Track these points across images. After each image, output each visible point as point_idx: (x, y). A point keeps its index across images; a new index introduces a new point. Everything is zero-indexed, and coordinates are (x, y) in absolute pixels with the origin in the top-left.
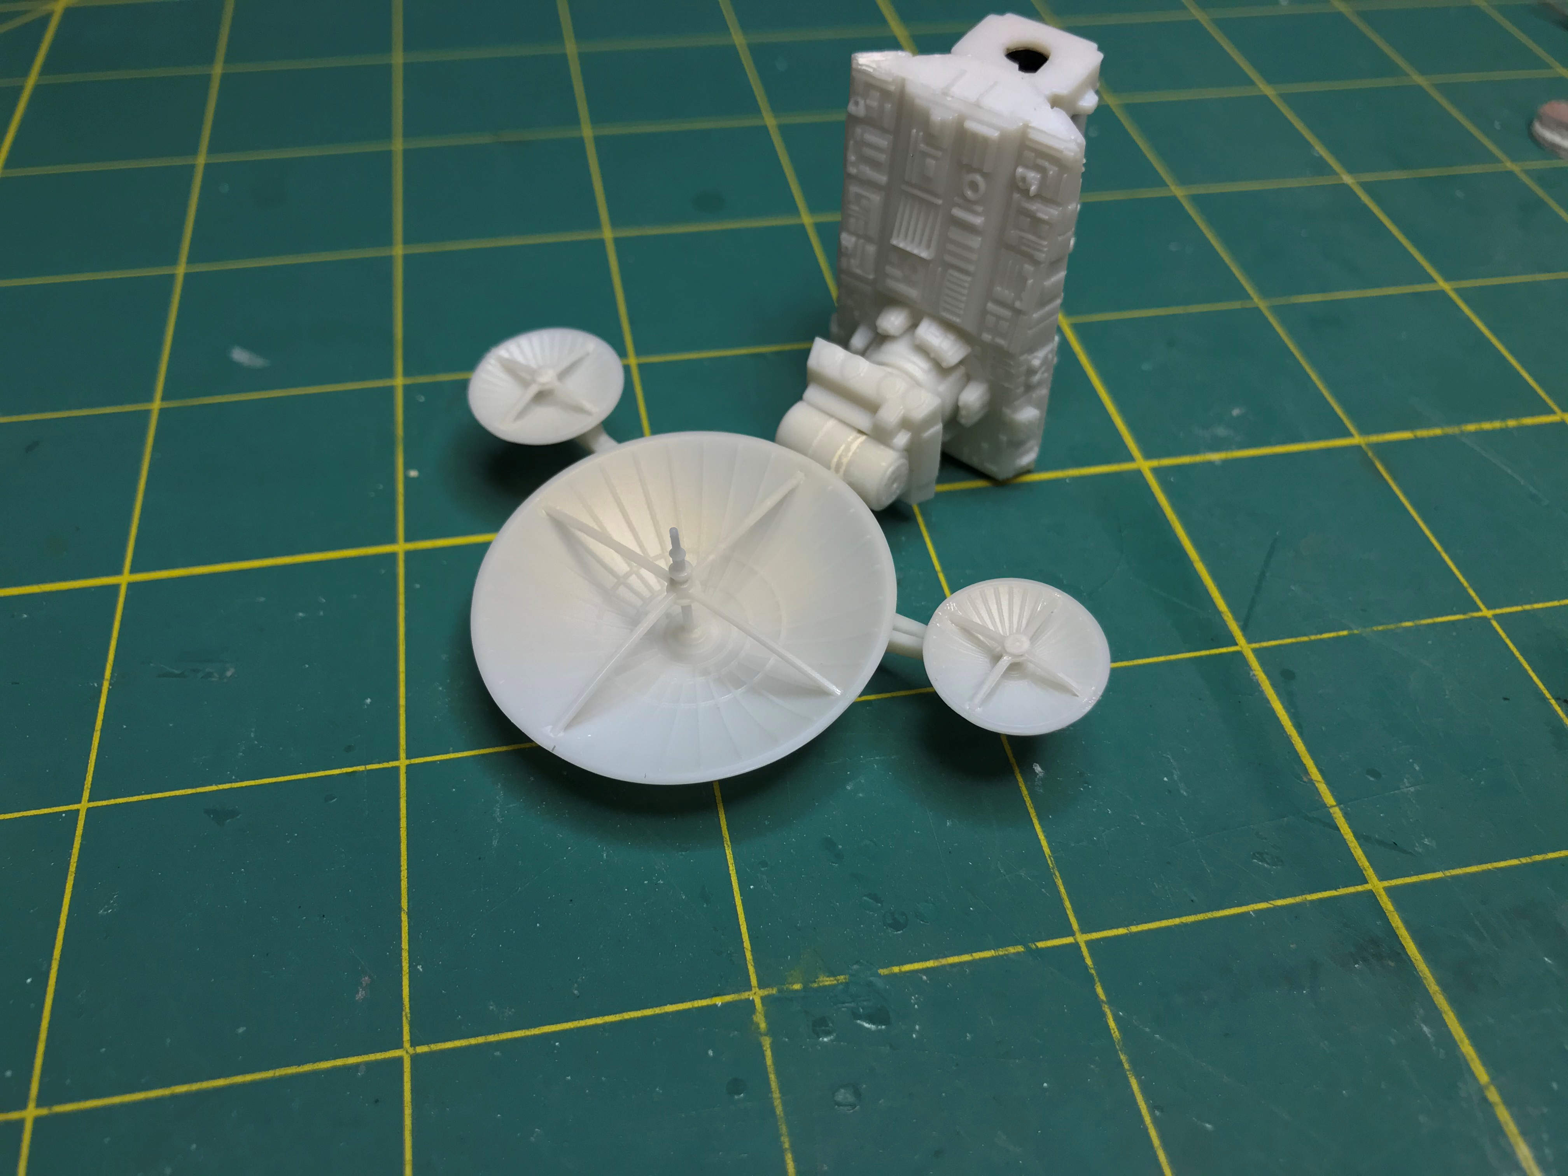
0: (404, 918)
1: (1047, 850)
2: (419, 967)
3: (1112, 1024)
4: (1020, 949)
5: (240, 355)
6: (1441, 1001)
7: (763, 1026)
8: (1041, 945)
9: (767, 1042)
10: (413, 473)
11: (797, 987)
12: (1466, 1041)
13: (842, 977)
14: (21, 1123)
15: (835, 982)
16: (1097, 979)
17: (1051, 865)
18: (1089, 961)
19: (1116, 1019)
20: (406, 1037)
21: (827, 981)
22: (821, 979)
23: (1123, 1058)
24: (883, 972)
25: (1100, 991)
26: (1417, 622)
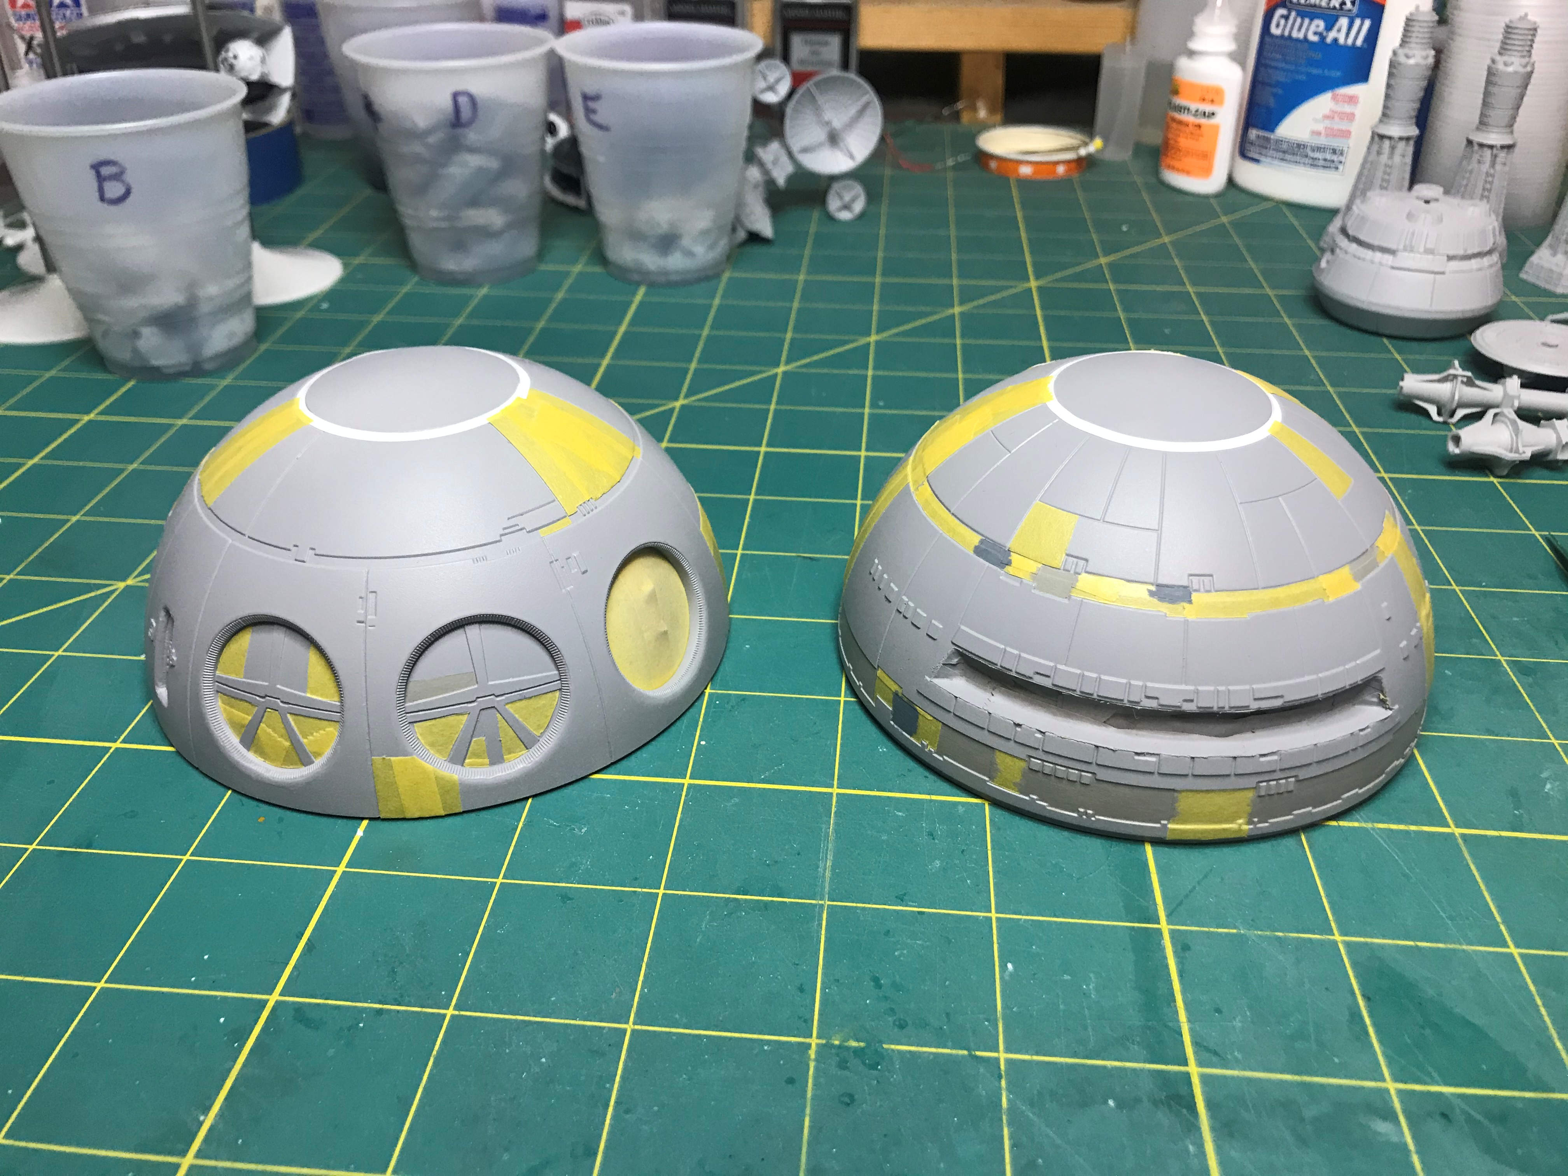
1: (1000, 1008)
2: (646, 989)
3: (1004, 1100)
4: (965, 1052)
6: (1207, 1136)
7: (813, 1056)
8: (978, 1053)
9: (812, 1065)
10: (703, 743)
11: (837, 1043)
14: (444, 1016)
15: (858, 1045)
16: (1004, 1077)
17: (999, 1015)
18: (1002, 1067)
19: (1008, 1099)
20: (632, 1020)
21: (854, 1044)
22: (850, 1042)
23: (1004, 1117)
24: (885, 1046)
25: (1003, 1083)
26: (1287, 934)
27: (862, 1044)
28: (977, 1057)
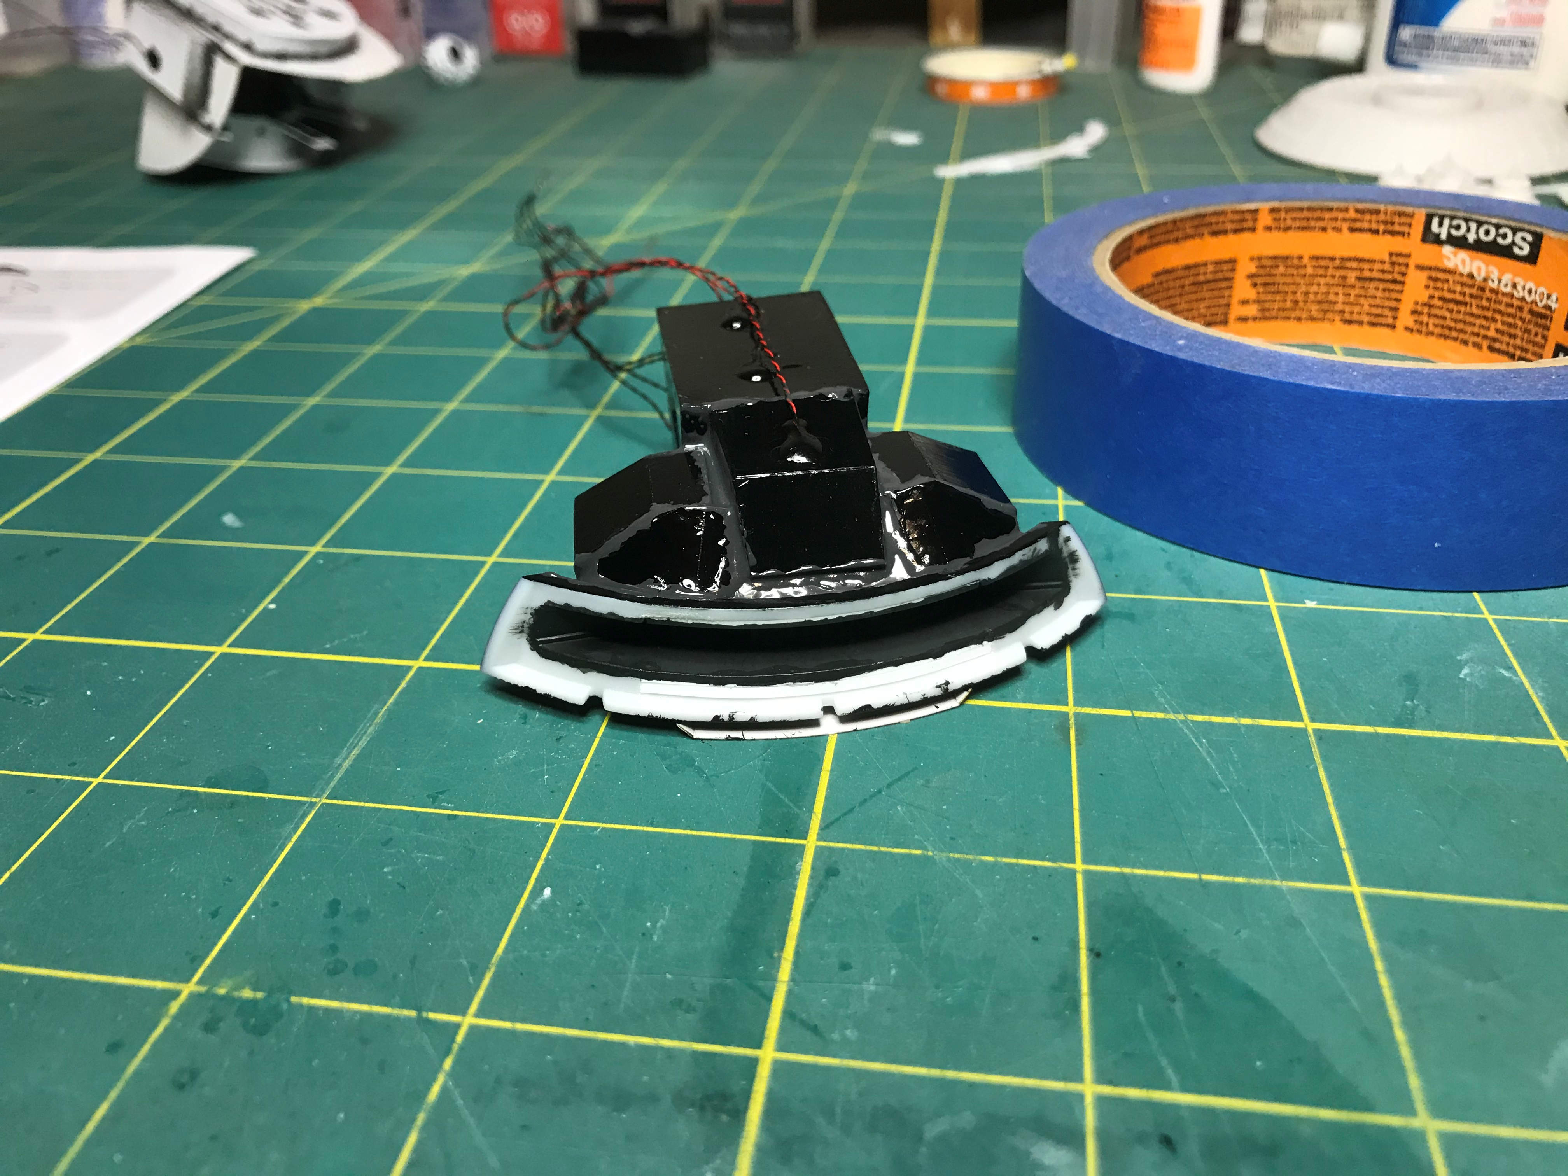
4: (413, 1013)
5: (229, 519)
7: (173, 1011)
8: (432, 1016)
9: (166, 1022)
10: (272, 606)
11: (222, 991)
15: (252, 996)
16: (454, 1052)
18: (459, 1039)
21: (247, 994)
22: (244, 991)
23: (421, 1118)
24: (294, 999)
25: (448, 1063)
26: (999, 859)
27: (260, 995)
28: (428, 1021)
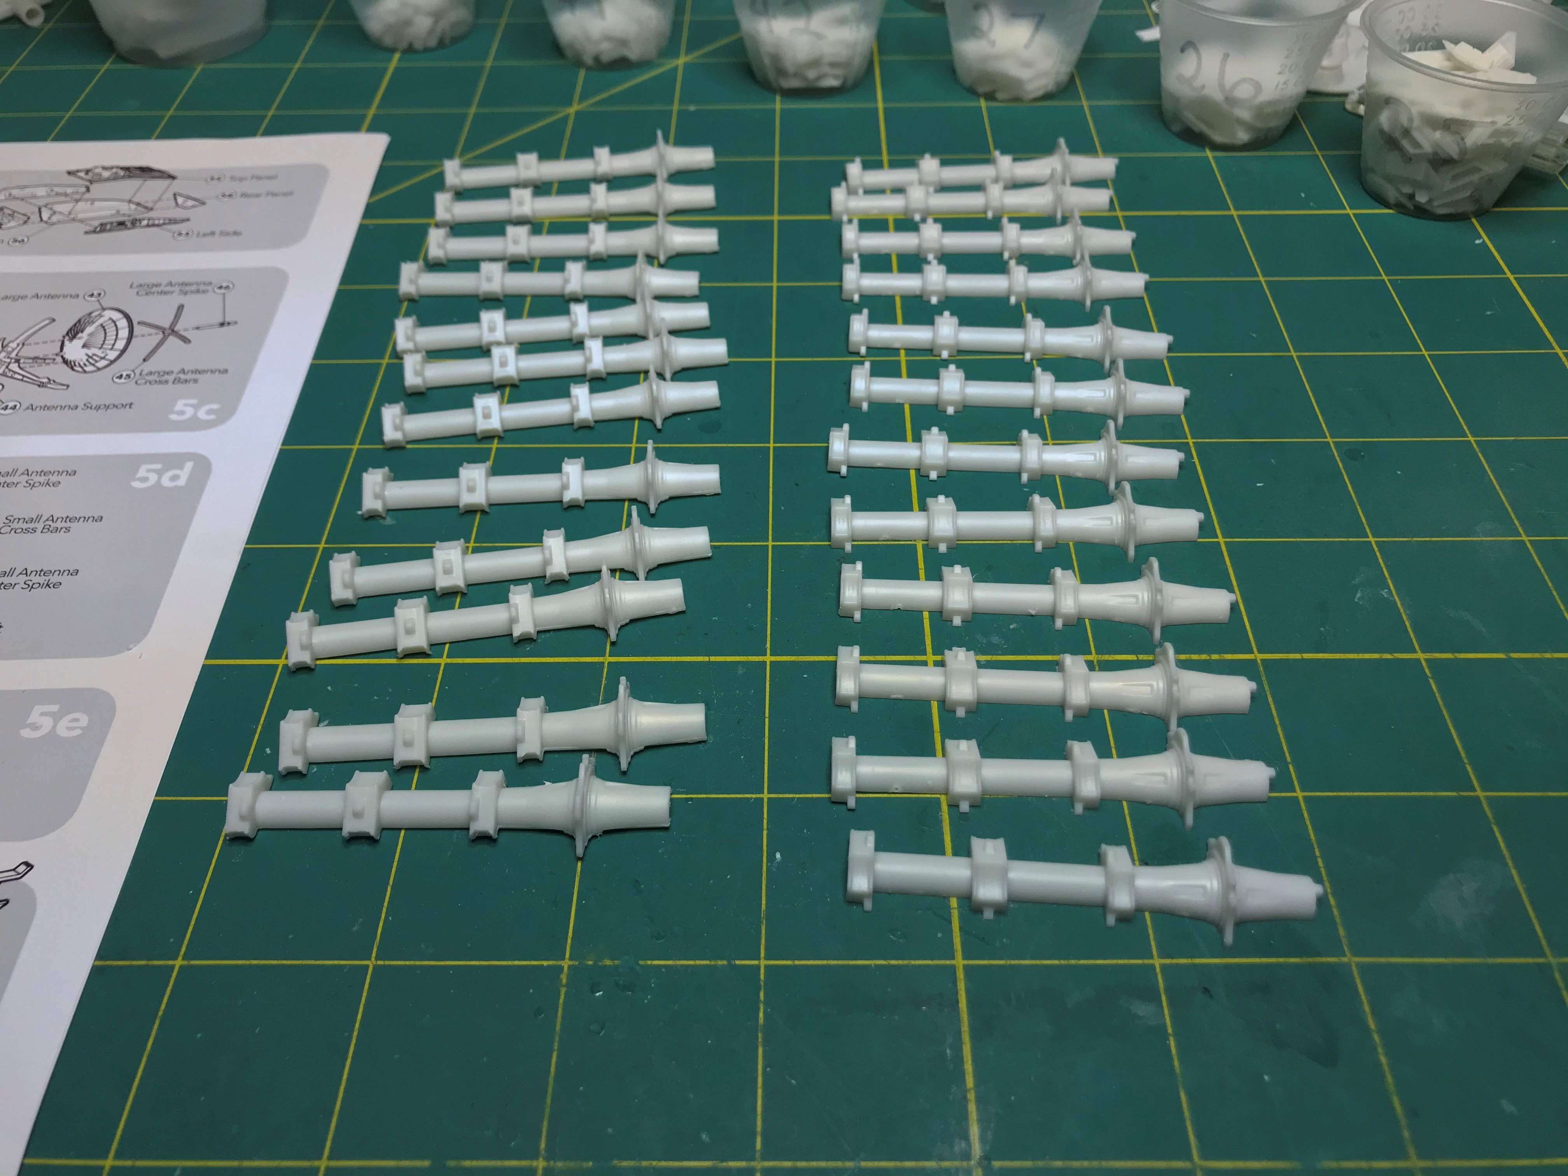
0: (389, 889)
1: (764, 907)
2: (390, 918)
3: (761, 1015)
6: (966, 1037)
7: (564, 981)
8: (738, 962)
9: (563, 991)
11: (590, 963)
12: (970, 1062)
13: (617, 961)
14: (173, 967)
15: (612, 964)
16: (763, 988)
17: (762, 916)
18: (762, 977)
19: (765, 1013)
20: (374, 955)
21: (608, 962)
22: (605, 960)
23: (760, 1035)
24: (641, 962)
25: (762, 995)
28: (736, 966)
